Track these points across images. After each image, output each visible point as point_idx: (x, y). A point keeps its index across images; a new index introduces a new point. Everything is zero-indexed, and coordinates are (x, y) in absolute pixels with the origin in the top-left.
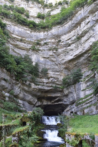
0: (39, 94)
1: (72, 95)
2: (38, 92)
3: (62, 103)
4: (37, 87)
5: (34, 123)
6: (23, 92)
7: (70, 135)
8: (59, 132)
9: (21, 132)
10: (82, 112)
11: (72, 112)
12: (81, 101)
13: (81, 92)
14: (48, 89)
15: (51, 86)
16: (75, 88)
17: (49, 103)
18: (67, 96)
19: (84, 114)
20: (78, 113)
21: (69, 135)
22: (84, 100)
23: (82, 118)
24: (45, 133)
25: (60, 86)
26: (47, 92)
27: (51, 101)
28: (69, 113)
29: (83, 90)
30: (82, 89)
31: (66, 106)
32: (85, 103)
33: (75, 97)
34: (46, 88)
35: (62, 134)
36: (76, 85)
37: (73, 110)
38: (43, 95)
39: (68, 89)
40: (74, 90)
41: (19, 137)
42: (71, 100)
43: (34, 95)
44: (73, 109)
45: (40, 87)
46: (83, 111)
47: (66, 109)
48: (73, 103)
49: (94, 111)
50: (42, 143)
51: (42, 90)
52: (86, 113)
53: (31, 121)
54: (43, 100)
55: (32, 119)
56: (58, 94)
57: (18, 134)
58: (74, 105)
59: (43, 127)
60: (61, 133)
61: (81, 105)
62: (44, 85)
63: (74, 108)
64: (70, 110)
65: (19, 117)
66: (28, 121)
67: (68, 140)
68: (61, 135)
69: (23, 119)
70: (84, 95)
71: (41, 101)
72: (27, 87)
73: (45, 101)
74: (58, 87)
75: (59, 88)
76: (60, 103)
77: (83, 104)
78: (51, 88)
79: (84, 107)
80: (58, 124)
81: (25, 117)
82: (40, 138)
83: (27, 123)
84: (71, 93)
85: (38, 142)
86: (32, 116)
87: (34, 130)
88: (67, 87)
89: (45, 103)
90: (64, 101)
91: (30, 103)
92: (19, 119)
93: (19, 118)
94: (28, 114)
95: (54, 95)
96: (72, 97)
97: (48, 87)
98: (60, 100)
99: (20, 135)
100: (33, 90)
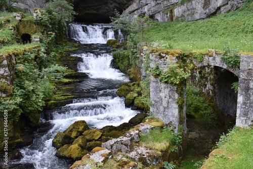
5: (53, 36)
7: (164, 55)
8: (115, 57)
9: (16, 55)
20: (159, 17)
21: (160, 55)
24: (81, 60)
28: (136, 16)
31: (129, 1)
35: (122, 63)
37: (146, 9)
41: (11, 67)
44: (146, 7)
47: (127, 7)
49: (199, 12)
50: (74, 82)
53: (43, 33)
55: (46, 26)
57: (10, 61)
59: (74, 49)
60: (119, 61)
63: (149, 6)
64: (137, 9)
65: (8, 21)
66: (35, 32)
67: (157, 68)
68: (119, 64)
69: (21, 27)
79: (173, 1)
80: (109, 42)
81: (27, 21)
82: (70, 72)
83: (33, 36)
85: (66, 80)
86: (46, 18)
87: (53, 54)
92: (11, 28)
93: (10, 26)
94: (35, 15)
99: (14, 62)
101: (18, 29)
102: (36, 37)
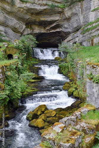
0: (28, 17)
1: (76, 18)
2: (26, 13)
3: (61, 30)
4: (24, 5)
5: (25, 55)
6: (3, 13)
7: (95, 66)
9: (6, 66)
10: (91, 42)
11: (75, 43)
12: (89, 27)
13: (91, 13)
14: (41, 8)
15: (46, 5)
16: (82, 8)
17: (43, 31)
18: (68, 19)
19: (92, 45)
20: (84, 44)
22: (94, 25)
23: (91, 49)
24: (40, 69)
25: (59, 5)
26: (40, 13)
27: (45, 28)
28: (71, 44)
29: (94, 10)
30: (92, 9)
31: (67, 35)
32: (96, 29)
33: (82, 21)
34: (39, 8)
35: (64, 70)
36: (84, 2)
37: (77, 39)
38: (34, 18)
39: (71, 9)
40: (80, 10)
41: (3, 73)
42: (75, 25)
43: (20, 19)
44: (77, 38)
45: (28, 5)
46: (92, 40)
47: (66, 38)
48: (78, 30)
50: (37, 82)
51: (32, 11)
52: (96, 44)
53: (19, 53)
54: (33, 26)
55: (21, 50)
56: (56, 16)
57: (3, 70)
58: (79, 33)
59: (37, 62)
61: (90, 32)
62: (34, 3)
63: (79, 37)
64: (72, 40)
65: (1, 47)
66: (15, 53)
67: (91, 74)
69: (7, 50)
70: (95, 17)
71: (31, 27)
72: (8, 6)
73: (36, 28)
74: (56, 6)
75: (58, 7)
76: (58, 30)
77: (93, 31)
78: (45, 7)
79: (93, 34)
80: (56, 58)
81: (11, 47)
83: (14, 56)
84: (76, 14)
85: (33, 81)
86: (21, 45)
87: (25, 65)
88: (70, 5)
89: (37, 30)
90: (65, 28)
91: (15, 30)
92: (2, 51)
94: (15, 43)
95: (49, 19)
96: (77, 20)
97: (41, 5)
98: (58, 26)
99: (5, 70)
100: (19, 11)
101: (6, 52)
102: (15, 56)
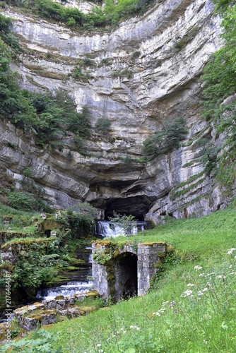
0: (92, 175)
1: (163, 177)
2: (90, 171)
3: (143, 193)
4: (86, 160)
6: (55, 172)
9: (22, 244)
10: (183, 212)
11: (164, 214)
12: (180, 189)
13: (182, 169)
14: (112, 163)
15: (118, 159)
16: (169, 162)
17: (117, 195)
18: (153, 178)
19: (186, 216)
20: (176, 215)
22: (186, 186)
25: (138, 158)
26: (110, 170)
27: (120, 191)
28: (159, 214)
29: (186, 166)
30: (184, 163)
31: (152, 201)
32: (189, 193)
33: (170, 182)
34: (108, 163)
36: (172, 155)
37: (166, 208)
38: (102, 177)
39: (154, 164)
40: (167, 165)
41: (15, 252)
42: (162, 187)
43: (81, 179)
44: (166, 206)
45: (93, 160)
46: (185, 210)
47: (152, 206)
48: (167, 194)
49: (206, 209)
51: (99, 168)
52: (190, 215)
54: (102, 189)
55: (64, 224)
56: (134, 174)
57: (15, 248)
58: (168, 198)
61: (181, 197)
62: (102, 157)
63: (168, 205)
64: (159, 208)
65: (37, 220)
66: (55, 228)
69: (46, 224)
70: (188, 175)
71: (98, 189)
72: (63, 161)
73: (107, 191)
74: (133, 160)
75: (135, 161)
76: (139, 194)
77: (185, 196)
78: (117, 162)
79: (186, 201)
81: (51, 220)
82: (79, 261)
83: (52, 232)
84: (162, 171)
85: (73, 268)
86: (64, 217)
87: (67, 246)
88: (153, 159)
89: (108, 194)
90: (148, 191)
91: (73, 194)
92: (36, 225)
93: (36, 223)
95: (125, 178)
96: (164, 179)
97: (111, 159)
98: (138, 189)
99: (19, 249)
100: (78, 168)
101: (43, 226)
